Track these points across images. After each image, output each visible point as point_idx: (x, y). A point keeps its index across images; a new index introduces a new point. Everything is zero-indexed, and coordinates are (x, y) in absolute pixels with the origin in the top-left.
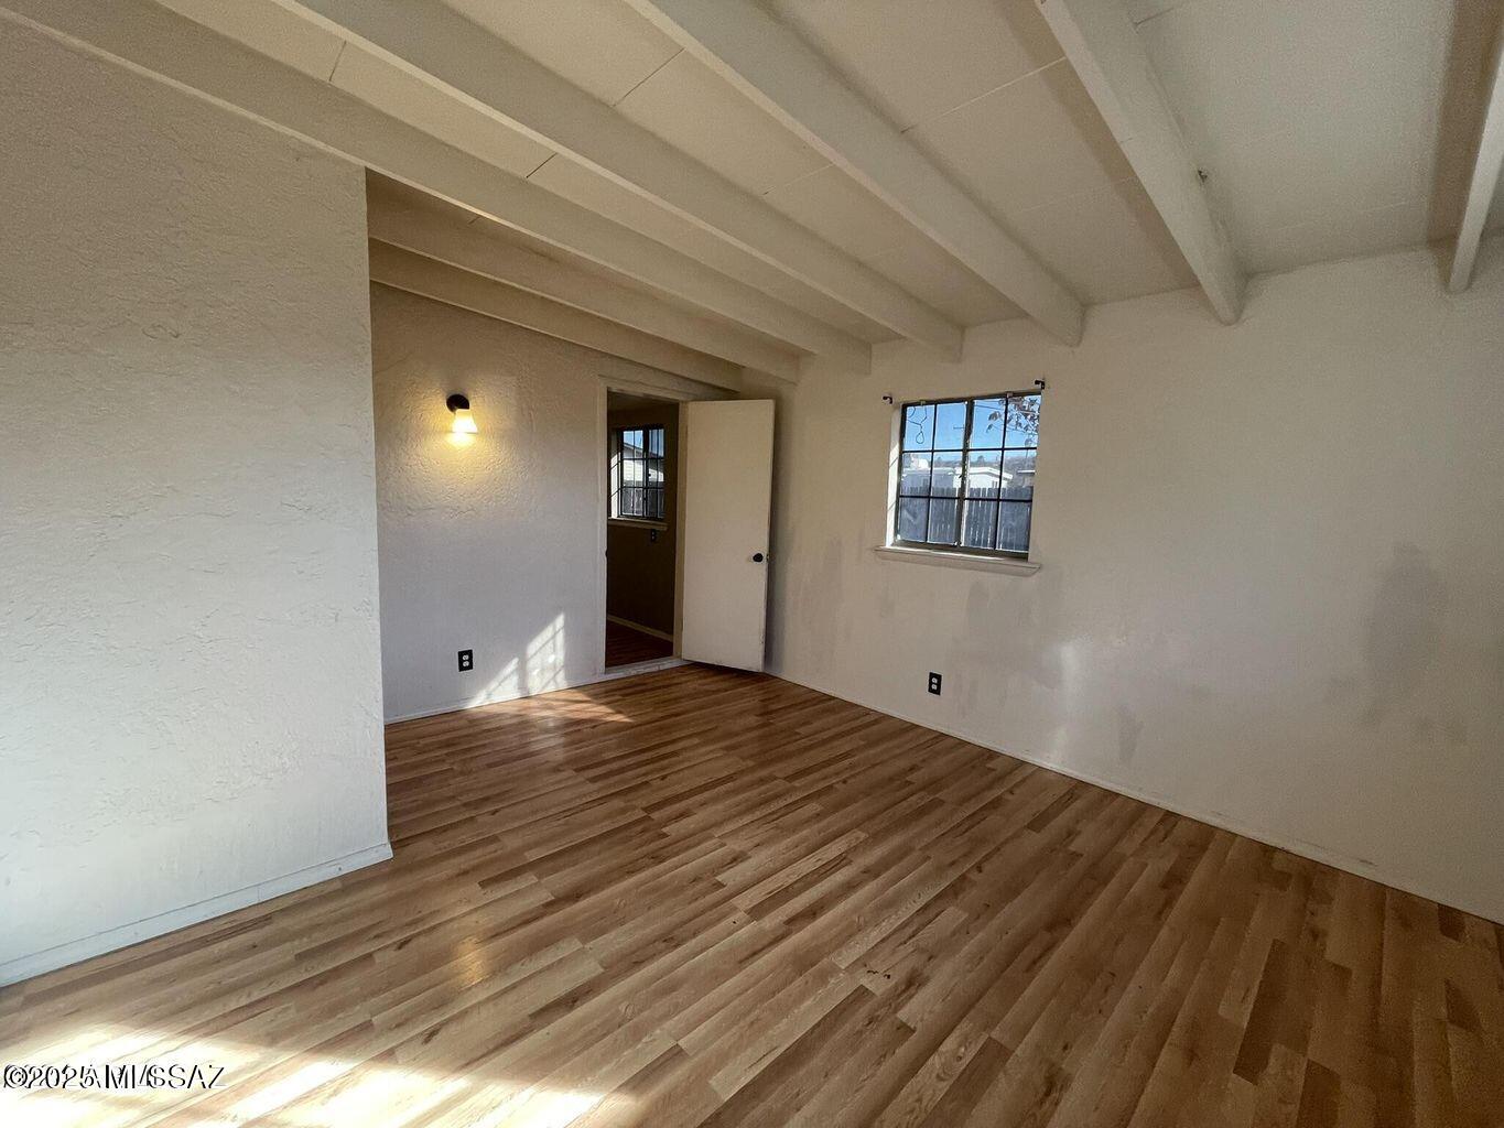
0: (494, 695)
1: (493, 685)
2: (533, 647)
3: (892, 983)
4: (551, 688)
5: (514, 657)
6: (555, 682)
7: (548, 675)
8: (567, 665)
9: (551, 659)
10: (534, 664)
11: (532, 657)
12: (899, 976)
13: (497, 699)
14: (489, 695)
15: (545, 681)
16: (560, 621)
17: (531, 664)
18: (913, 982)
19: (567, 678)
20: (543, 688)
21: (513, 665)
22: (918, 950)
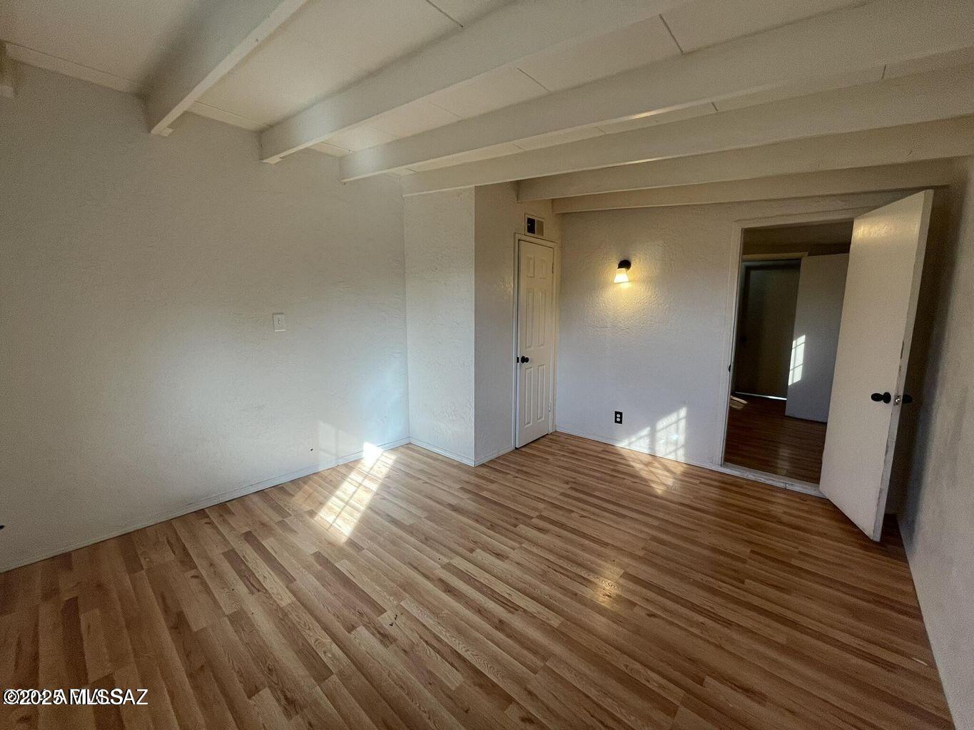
0: (633, 445)
1: (633, 439)
2: (661, 424)
3: (387, 627)
4: (671, 457)
5: (647, 426)
6: (676, 454)
7: (673, 448)
8: (686, 445)
9: (674, 437)
10: (661, 436)
11: (659, 431)
12: (393, 631)
13: (634, 447)
14: (630, 444)
15: (668, 451)
16: (683, 412)
17: (659, 435)
18: (385, 638)
19: (686, 455)
20: (667, 454)
21: (646, 431)
22: (413, 645)
